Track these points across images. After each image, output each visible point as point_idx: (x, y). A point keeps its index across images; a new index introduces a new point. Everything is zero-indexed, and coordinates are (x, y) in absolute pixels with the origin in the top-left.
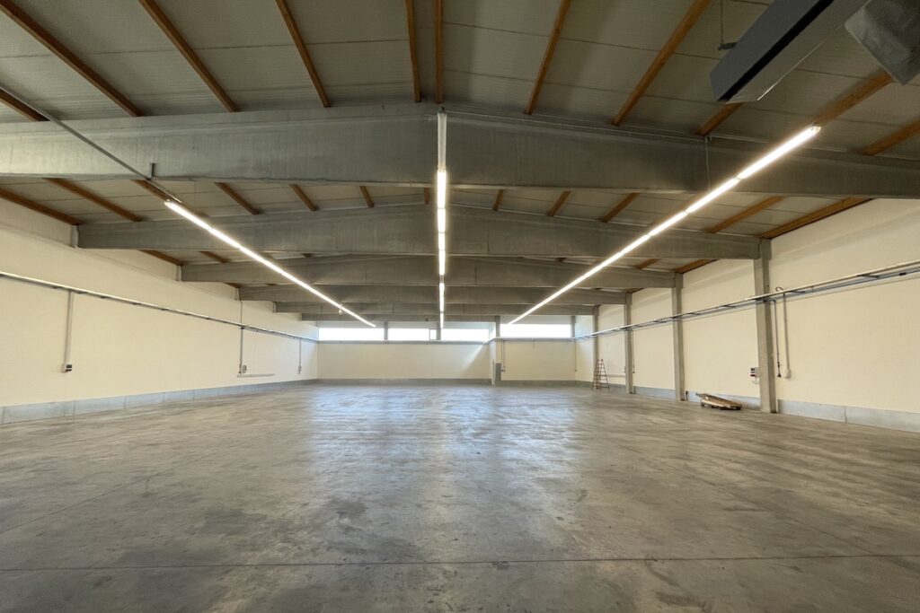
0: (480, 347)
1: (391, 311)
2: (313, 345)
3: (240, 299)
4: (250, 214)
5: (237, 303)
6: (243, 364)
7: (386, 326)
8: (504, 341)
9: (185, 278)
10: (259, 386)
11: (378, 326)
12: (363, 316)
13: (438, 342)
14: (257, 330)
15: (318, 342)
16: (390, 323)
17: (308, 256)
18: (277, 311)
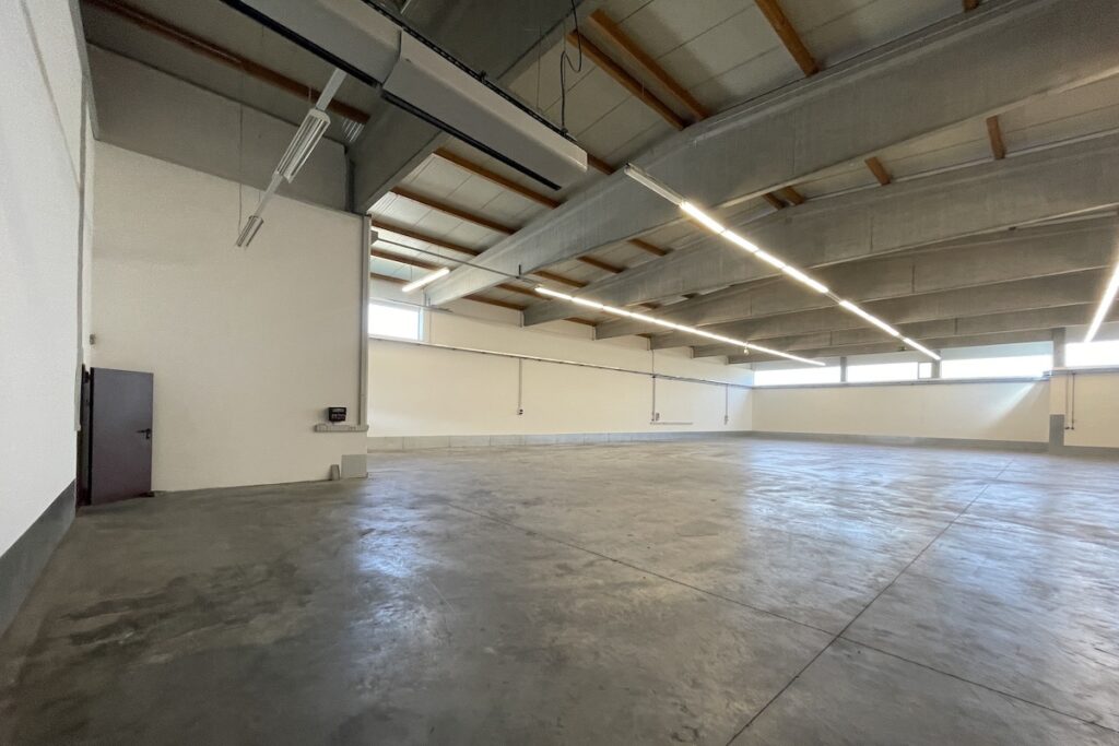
0: (1029, 387)
1: (828, 343)
2: (746, 391)
3: (652, 349)
4: (613, 274)
5: (649, 354)
6: (656, 411)
7: (844, 363)
8: (1073, 373)
9: (599, 336)
10: (673, 434)
11: (829, 364)
12: (791, 352)
13: (935, 381)
14: (671, 378)
15: (753, 388)
16: (849, 358)
17: (690, 296)
18: (695, 357)
